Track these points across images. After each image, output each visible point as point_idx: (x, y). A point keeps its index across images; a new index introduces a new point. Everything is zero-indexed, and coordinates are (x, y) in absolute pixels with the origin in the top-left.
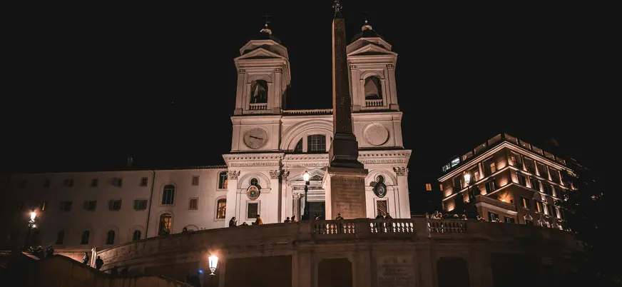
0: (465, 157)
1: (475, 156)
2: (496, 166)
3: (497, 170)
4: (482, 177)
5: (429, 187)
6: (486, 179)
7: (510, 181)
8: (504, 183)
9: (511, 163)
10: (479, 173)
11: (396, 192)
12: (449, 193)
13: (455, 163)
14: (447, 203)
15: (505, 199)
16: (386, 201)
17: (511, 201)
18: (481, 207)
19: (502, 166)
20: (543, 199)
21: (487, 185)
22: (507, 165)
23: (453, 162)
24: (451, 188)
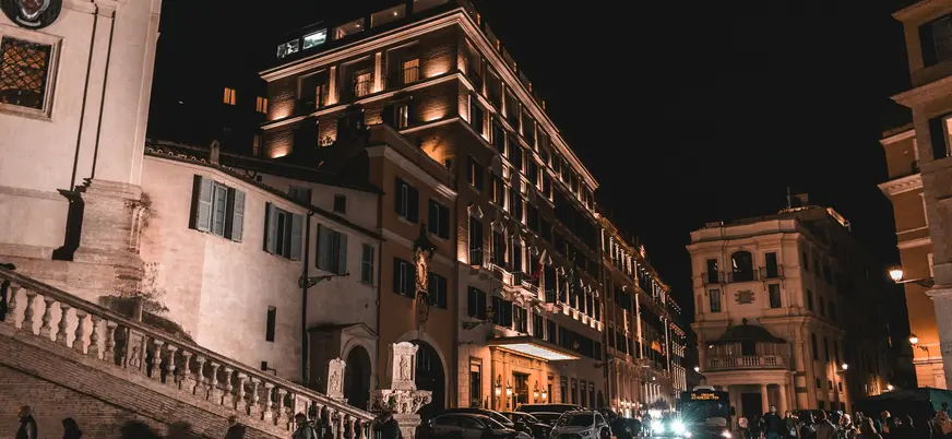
0: (340, 33)
1: (369, 32)
2: (422, 69)
3: (423, 79)
4: (377, 87)
5: (230, 96)
6: (391, 94)
7: (452, 111)
8: (435, 115)
9: (461, 67)
10: (373, 77)
11: (104, 23)
12: (281, 114)
13: (311, 42)
14: (270, 138)
15: (434, 152)
16: (47, 49)
17: (448, 161)
18: (382, 158)
19: (437, 70)
20: (505, 175)
21: (388, 110)
22: (454, 70)
23: (307, 39)
24: (291, 102)
